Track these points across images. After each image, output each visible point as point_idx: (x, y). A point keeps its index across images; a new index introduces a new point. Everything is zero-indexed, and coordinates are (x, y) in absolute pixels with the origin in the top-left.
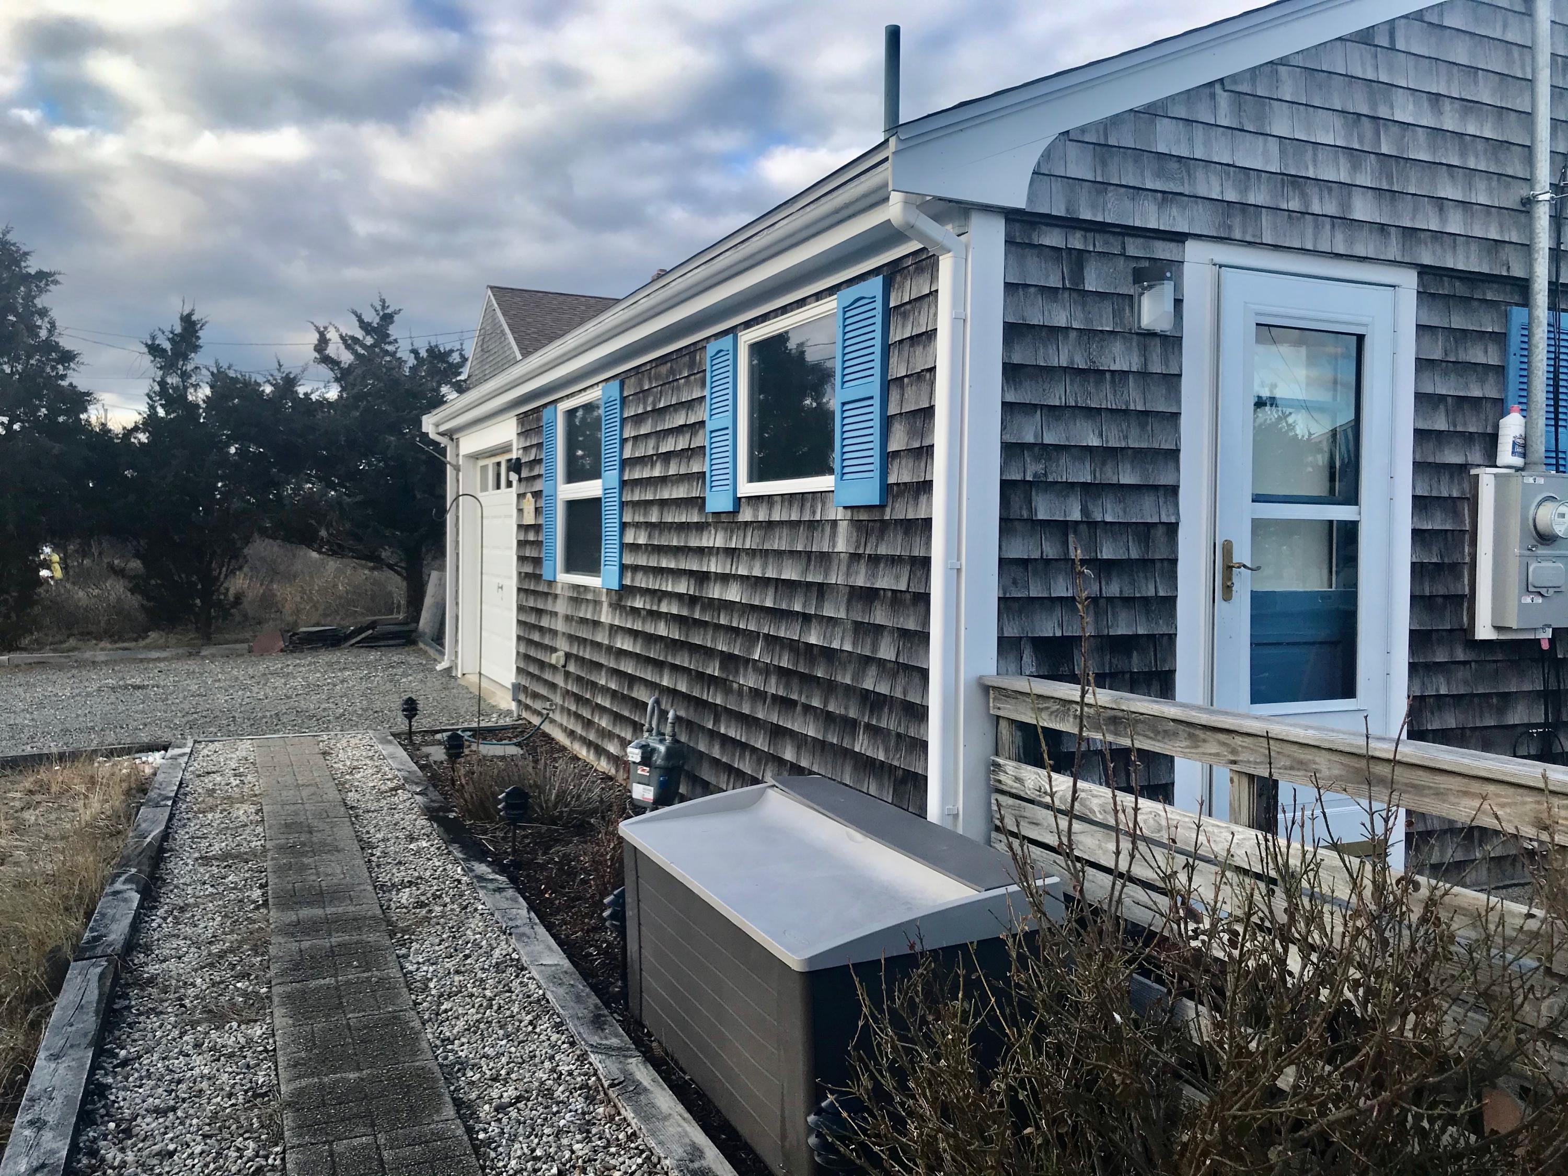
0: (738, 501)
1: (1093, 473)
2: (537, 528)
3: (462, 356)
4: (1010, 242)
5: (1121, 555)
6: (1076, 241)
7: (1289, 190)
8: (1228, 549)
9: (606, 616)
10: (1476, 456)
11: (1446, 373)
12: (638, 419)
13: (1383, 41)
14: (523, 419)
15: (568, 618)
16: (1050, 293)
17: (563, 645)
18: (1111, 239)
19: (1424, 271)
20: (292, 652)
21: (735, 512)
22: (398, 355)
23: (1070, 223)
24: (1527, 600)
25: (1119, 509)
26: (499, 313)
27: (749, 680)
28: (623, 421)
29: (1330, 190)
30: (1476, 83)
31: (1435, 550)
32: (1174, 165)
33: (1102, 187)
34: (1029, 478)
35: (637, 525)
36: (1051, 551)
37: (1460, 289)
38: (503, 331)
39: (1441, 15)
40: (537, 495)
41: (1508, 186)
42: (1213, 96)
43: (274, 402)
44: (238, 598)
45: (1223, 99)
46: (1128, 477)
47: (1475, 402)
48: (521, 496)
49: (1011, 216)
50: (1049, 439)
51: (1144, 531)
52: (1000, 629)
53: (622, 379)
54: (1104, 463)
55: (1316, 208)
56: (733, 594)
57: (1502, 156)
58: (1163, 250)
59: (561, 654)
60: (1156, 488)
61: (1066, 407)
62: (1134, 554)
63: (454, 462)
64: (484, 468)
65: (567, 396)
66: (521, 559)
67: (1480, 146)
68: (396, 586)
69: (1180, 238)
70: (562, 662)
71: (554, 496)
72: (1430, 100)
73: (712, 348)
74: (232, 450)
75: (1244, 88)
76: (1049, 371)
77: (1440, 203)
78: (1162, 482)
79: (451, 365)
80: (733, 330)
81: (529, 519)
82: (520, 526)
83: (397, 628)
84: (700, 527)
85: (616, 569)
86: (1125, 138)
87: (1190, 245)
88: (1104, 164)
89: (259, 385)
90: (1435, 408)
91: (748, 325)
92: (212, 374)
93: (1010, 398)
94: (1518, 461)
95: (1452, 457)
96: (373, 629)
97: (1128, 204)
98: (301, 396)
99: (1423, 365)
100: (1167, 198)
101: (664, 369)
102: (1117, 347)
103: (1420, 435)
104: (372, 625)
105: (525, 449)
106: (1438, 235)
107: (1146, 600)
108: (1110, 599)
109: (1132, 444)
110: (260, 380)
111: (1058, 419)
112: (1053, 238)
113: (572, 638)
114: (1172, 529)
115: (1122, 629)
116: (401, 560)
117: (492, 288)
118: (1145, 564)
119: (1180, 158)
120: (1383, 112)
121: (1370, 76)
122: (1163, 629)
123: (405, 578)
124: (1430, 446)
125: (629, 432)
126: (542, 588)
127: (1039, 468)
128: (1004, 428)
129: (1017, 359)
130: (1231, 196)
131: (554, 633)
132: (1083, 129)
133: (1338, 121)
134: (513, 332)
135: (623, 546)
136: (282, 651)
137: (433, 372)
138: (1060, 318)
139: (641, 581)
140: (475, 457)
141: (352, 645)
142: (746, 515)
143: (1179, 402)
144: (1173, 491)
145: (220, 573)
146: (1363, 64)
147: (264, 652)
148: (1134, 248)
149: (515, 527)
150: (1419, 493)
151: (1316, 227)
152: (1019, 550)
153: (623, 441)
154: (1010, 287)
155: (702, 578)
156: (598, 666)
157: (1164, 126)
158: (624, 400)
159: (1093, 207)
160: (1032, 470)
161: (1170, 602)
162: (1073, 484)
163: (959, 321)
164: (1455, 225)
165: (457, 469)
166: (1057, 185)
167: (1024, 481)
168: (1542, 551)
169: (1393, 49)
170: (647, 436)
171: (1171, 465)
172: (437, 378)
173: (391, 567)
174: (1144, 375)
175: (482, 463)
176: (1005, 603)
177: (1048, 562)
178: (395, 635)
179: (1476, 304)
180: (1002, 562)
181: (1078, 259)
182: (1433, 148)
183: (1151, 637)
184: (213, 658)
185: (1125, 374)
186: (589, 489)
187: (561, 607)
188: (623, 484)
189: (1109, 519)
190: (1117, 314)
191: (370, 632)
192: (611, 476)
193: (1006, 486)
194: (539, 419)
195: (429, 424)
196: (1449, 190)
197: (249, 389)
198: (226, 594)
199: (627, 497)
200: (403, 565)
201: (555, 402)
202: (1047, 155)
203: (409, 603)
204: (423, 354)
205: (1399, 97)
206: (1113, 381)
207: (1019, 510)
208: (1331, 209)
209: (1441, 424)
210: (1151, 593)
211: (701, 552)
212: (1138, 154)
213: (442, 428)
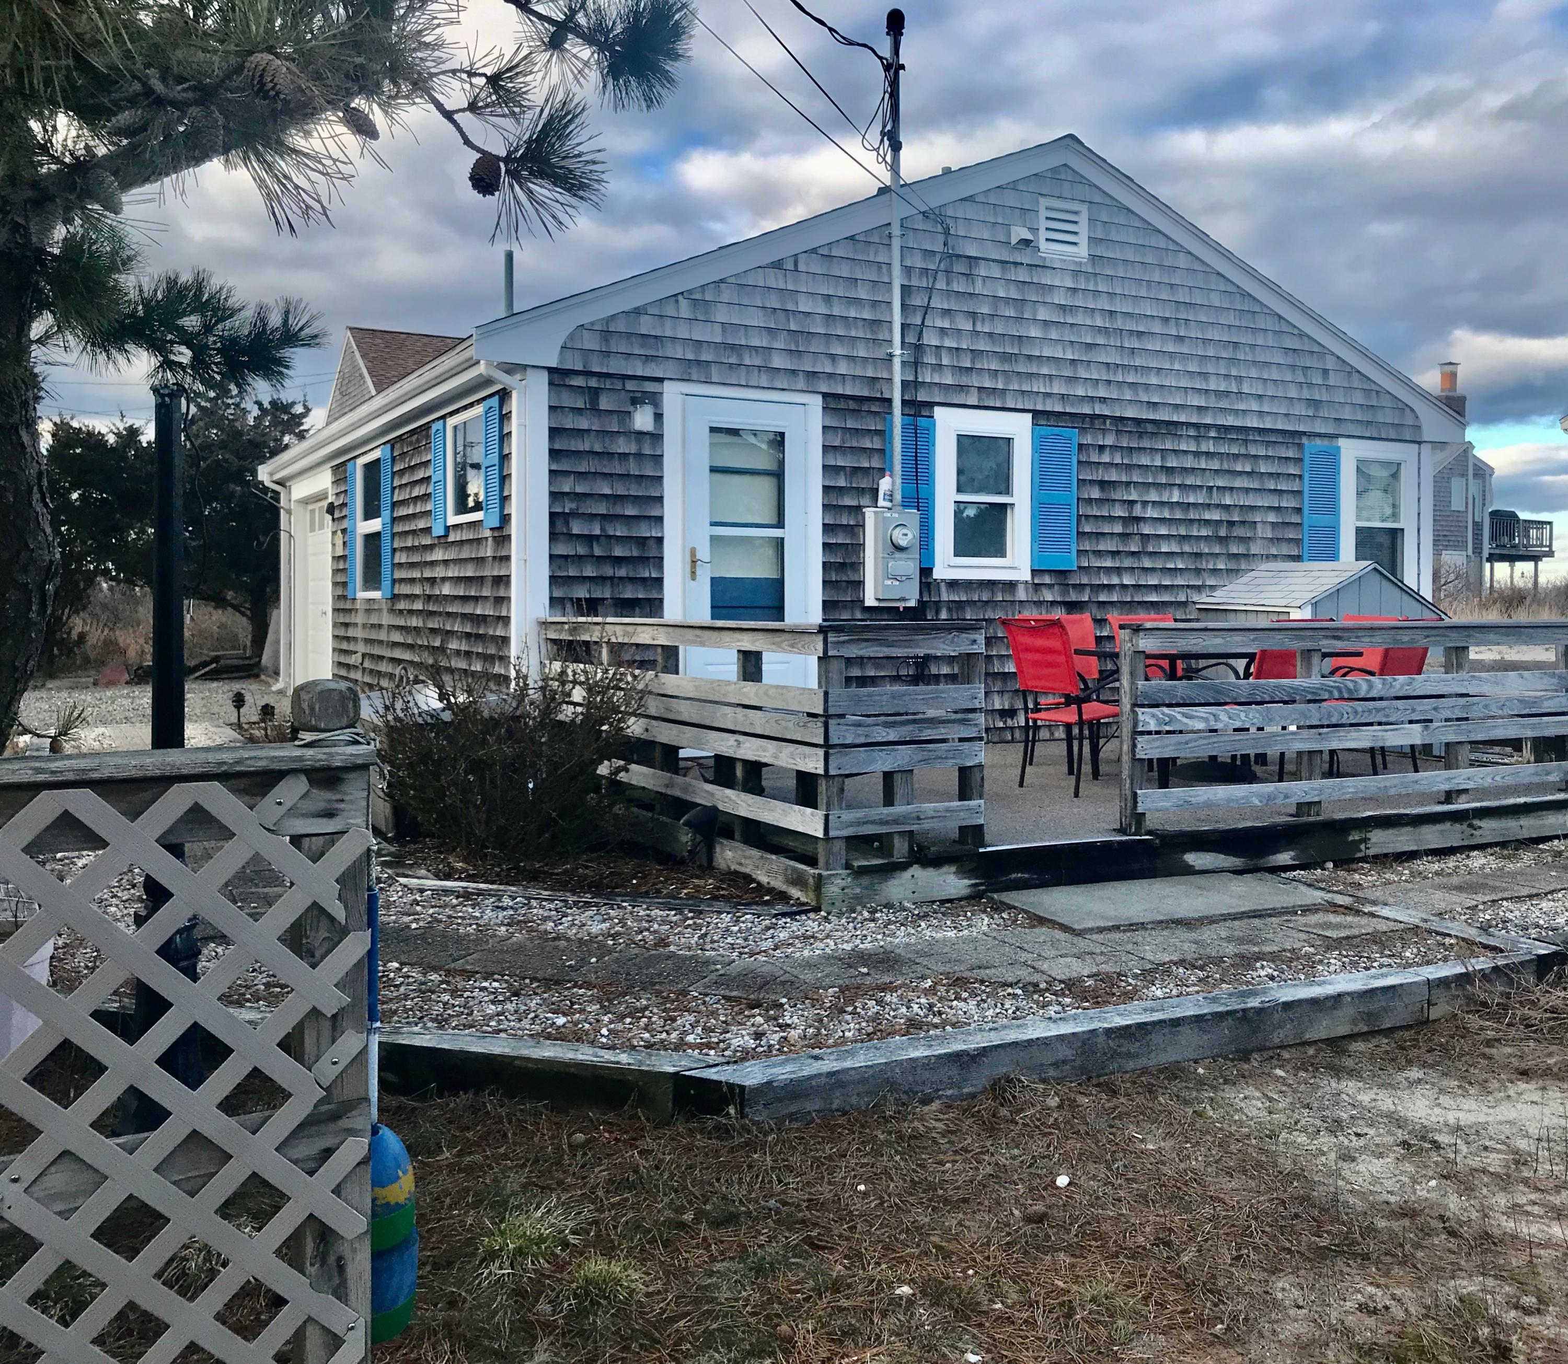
0: (447, 528)
1: (608, 509)
2: (343, 558)
3: (305, 407)
4: (551, 383)
5: (626, 553)
6: (593, 383)
7: (728, 352)
8: (693, 552)
9: (386, 619)
10: (865, 501)
11: (844, 454)
12: (402, 472)
13: (790, 266)
14: (335, 469)
15: (364, 626)
16: (578, 411)
17: (361, 648)
18: (615, 381)
19: (825, 396)
20: (137, 684)
21: (446, 536)
22: (242, 406)
23: (588, 374)
24: (889, 582)
25: (625, 529)
26: (358, 355)
27: (453, 645)
28: (394, 474)
29: (757, 352)
30: (856, 287)
31: (839, 555)
32: (653, 341)
33: (607, 354)
34: (567, 511)
35: (402, 549)
36: (581, 551)
37: (852, 405)
38: (361, 375)
39: (830, 249)
40: (344, 531)
41: (880, 345)
42: (677, 302)
43: (117, 452)
44: (82, 637)
45: (683, 303)
46: (630, 511)
47: (866, 471)
48: (334, 533)
49: (550, 370)
50: (579, 490)
51: (642, 542)
52: (551, 592)
53: (392, 443)
54: (614, 504)
55: (747, 362)
56: (447, 590)
57: (875, 328)
58: (650, 387)
59: (359, 654)
60: (649, 517)
61: (590, 473)
62: (635, 553)
63: (286, 507)
64: (313, 511)
65: (363, 454)
66: (335, 584)
67: (860, 323)
68: (241, 626)
69: (661, 380)
70: (360, 660)
71: (354, 531)
72: (824, 300)
73: (435, 427)
74: (75, 496)
75: (697, 296)
76: (577, 453)
77: (833, 357)
78: (653, 514)
79: (294, 416)
80: (443, 417)
81: (339, 552)
82: (334, 558)
83: (241, 662)
84: (431, 547)
85: (389, 583)
86: (621, 326)
87: (666, 383)
88: (606, 340)
89: (103, 435)
90: (837, 474)
91: (452, 414)
92: (55, 424)
93: (554, 467)
94: (889, 504)
95: (848, 501)
96: (217, 662)
97: (623, 362)
98: (145, 445)
99: (826, 449)
100: (648, 358)
101: (414, 438)
102: (621, 440)
103: (826, 489)
104: (216, 659)
105: (337, 494)
106: (831, 376)
107: (644, 580)
108: (621, 578)
109: (632, 493)
110: (104, 431)
111: (586, 479)
112: (579, 381)
113: (368, 641)
114: (660, 540)
115: (628, 595)
116: (245, 601)
117: (351, 329)
118: (643, 560)
119: (656, 337)
120: (790, 306)
121: (782, 286)
122: (654, 595)
123: (249, 618)
124: (833, 495)
125: (396, 483)
126: (348, 606)
127: (574, 506)
128: (550, 483)
129: (557, 446)
130: (690, 356)
131: (355, 639)
132: (592, 323)
133: (760, 312)
134: (372, 377)
135: (393, 565)
136: (127, 683)
137: (275, 423)
138: (584, 424)
139: (406, 589)
140: (305, 501)
141: (197, 678)
142: (451, 538)
143: (662, 470)
144: (660, 519)
145: (63, 613)
146: (776, 279)
147: (110, 684)
148: (630, 385)
149: (330, 559)
150: (827, 522)
151: (748, 373)
152: (562, 549)
153: (394, 489)
154: (552, 408)
155: (432, 581)
156: (381, 658)
157: (644, 319)
158: (393, 459)
159: (601, 364)
160: (569, 506)
161: (659, 581)
162: (595, 515)
163: (523, 426)
164: (843, 368)
165: (289, 512)
166: (577, 354)
167: (564, 513)
168: (898, 555)
169: (796, 270)
170: (406, 485)
171: (659, 505)
172: (280, 428)
173: (236, 608)
174: (639, 456)
175: (310, 507)
176: (553, 580)
177: (580, 557)
178: (237, 669)
179: (864, 414)
180: (551, 557)
181: (594, 393)
182: (827, 326)
183: (648, 600)
184: (59, 689)
185: (626, 455)
186: (375, 525)
187: (360, 619)
188: (394, 520)
189: (618, 534)
190: (621, 422)
191: (214, 665)
192: (386, 513)
193: (553, 516)
194: (345, 471)
195: (264, 473)
196: (838, 350)
197: (93, 440)
198: (69, 633)
199: (396, 530)
200: (247, 605)
201: (355, 457)
202: (571, 337)
203: (253, 642)
204: (266, 405)
205: (801, 298)
206: (620, 459)
207: (560, 527)
208: (757, 362)
209: (842, 483)
210: (647, 575)
211: (433, 564)
212: (629, 335)
213: (277, 477)
